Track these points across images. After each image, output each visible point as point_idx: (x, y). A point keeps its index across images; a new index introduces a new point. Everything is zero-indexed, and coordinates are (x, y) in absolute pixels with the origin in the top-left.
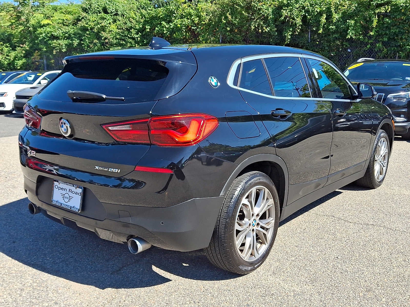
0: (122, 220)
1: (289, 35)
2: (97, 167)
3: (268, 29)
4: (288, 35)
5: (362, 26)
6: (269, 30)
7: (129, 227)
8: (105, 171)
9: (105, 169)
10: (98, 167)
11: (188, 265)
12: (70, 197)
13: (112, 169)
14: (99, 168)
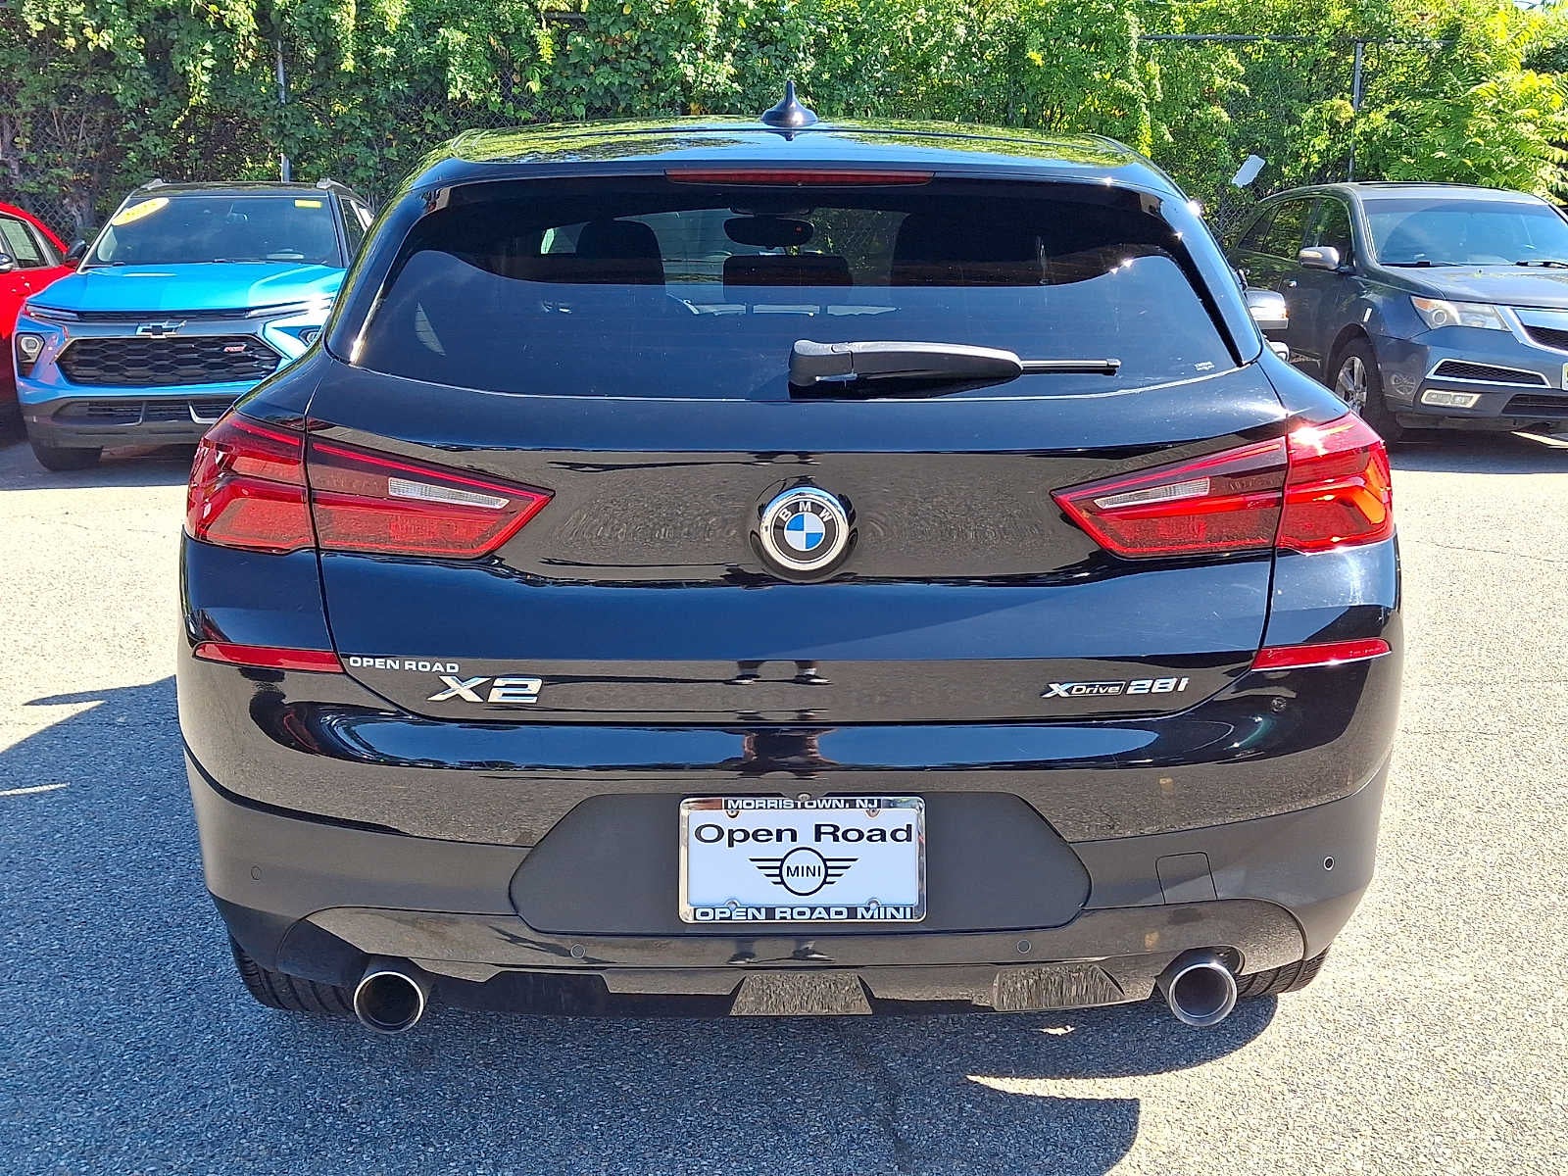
0: (1171, 895)
1: (204, 68)
2: (1058, 689)
3: (107, 38)
4: (199, 68)
5: (493, 57)
6: (112, 42)
7: (1199, 917)
8: (1107, 695)
9: (1110, 690)
10: (1068, 686)
11: (1070, 1029)
12: (829, 864)
13: (1148, 683)
14: (1069, 691)
